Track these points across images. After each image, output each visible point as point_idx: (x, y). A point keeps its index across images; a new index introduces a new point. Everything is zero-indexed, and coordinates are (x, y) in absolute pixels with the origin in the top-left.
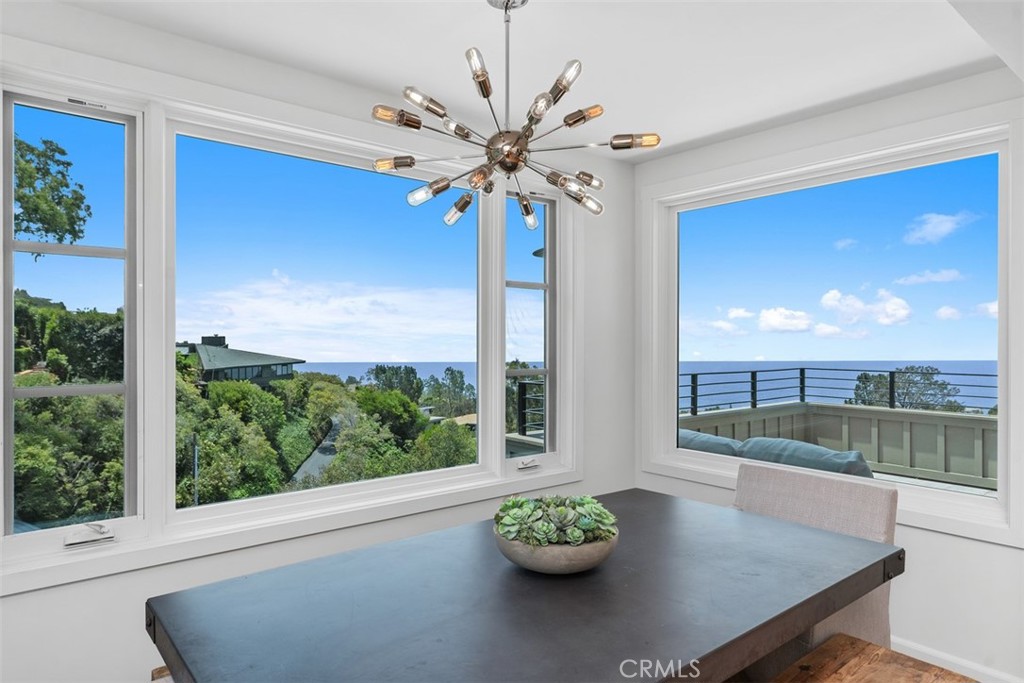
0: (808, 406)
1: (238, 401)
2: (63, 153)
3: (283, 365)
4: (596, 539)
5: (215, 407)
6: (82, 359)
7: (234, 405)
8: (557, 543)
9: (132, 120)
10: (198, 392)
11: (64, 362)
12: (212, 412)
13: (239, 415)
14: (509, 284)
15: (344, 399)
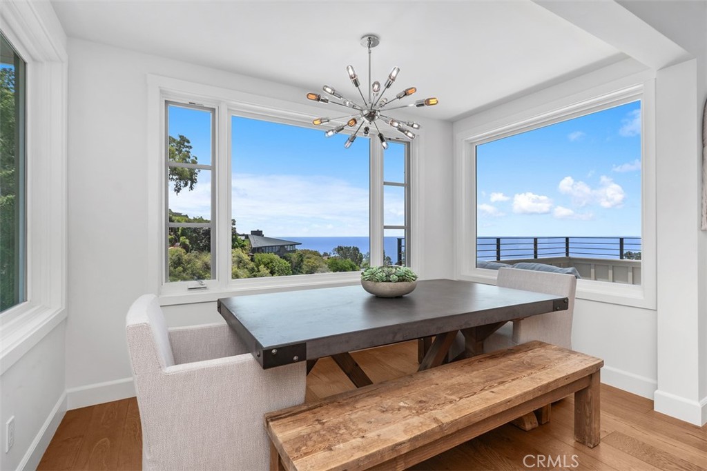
0: (570, 259)
1: (268, 263)
2: (188, 142)
3: (291, 245)
4: (403, 280)
5: (257, 266)
6: (196, 242)
7: (266, 265)
8: (386, 281)
9: (213, 110)
10: (250, 258)
11: (188, 243)
12: (256, 269)
13: (269, 271)
14: (385, 183)
15: (321, 263)
